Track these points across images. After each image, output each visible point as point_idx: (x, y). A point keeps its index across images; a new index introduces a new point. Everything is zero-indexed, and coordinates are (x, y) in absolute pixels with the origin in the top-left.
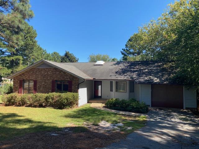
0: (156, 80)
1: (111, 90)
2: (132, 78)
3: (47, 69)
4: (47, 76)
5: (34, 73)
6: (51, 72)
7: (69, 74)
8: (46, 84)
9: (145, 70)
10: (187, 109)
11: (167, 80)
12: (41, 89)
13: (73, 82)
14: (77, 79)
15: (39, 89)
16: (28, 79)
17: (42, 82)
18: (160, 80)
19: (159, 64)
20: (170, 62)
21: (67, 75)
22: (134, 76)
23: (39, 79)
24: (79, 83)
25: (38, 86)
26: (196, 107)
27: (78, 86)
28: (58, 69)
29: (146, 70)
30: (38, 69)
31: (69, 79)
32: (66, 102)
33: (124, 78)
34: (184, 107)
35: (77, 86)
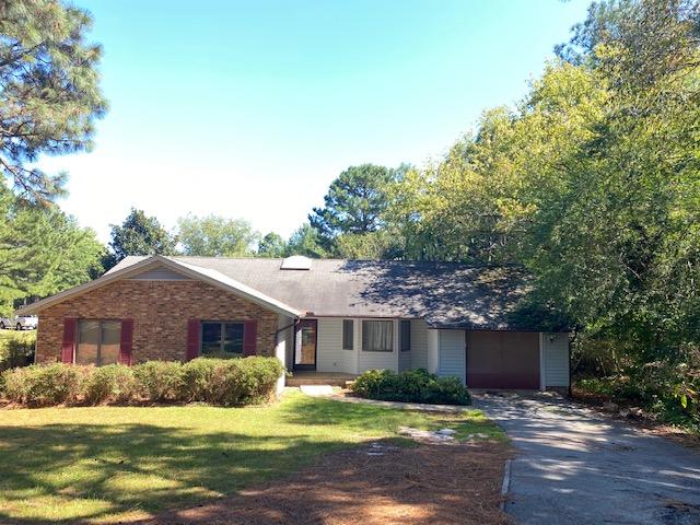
0: (476, 319)
1: (348, 345)
2: (412, 311)
3: (170, 283)
4: (168, 306)
5: (124, 297)
6: (184, 293)
7: (246, 301)
8: (167, 332)
9: (436, 288)
10: (549, 389)
11: (501, 317)
12: (149, 347)
13: (261, 327)
14: (273, 317)
15: (140, 347)
16: (99, 316)
17: (151, 326)
18: (486, 317)
19: (466, 272)
20: (491, 268)
21: (239, 305)
22: (418, 307)
23: (141, 317)
24: (279, 328)
25: (136, 337)
26: (568, 385)
27: (276, 337)
28: (209, 286)
29: (441, 291)
30: (139, 284)
31: (246, 318)
32: (256, 384)
33: (392, 312)
34: (543, 385)
35: (271, 338)
